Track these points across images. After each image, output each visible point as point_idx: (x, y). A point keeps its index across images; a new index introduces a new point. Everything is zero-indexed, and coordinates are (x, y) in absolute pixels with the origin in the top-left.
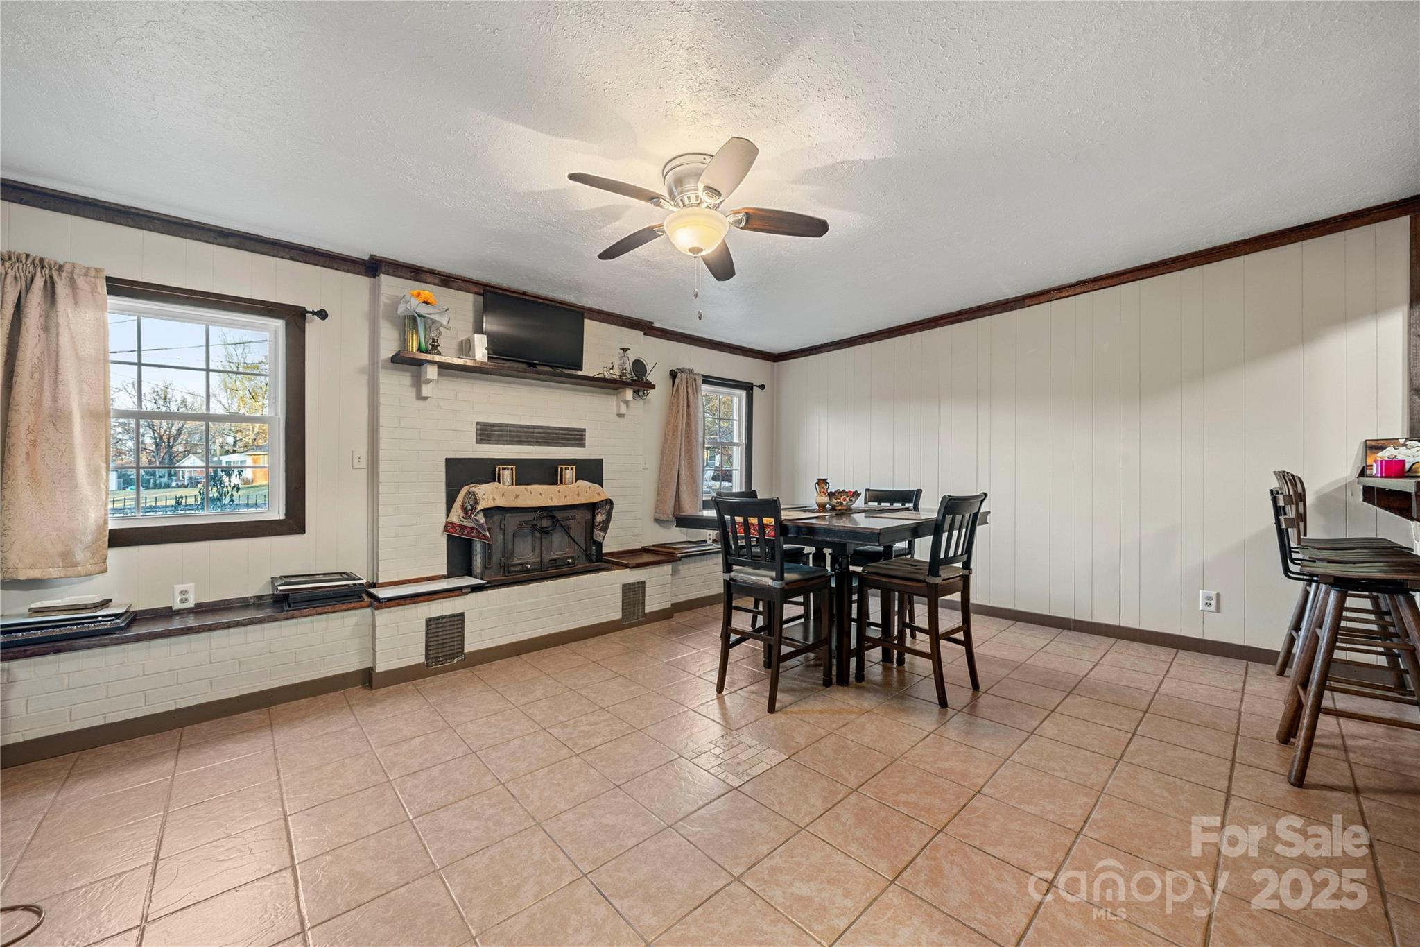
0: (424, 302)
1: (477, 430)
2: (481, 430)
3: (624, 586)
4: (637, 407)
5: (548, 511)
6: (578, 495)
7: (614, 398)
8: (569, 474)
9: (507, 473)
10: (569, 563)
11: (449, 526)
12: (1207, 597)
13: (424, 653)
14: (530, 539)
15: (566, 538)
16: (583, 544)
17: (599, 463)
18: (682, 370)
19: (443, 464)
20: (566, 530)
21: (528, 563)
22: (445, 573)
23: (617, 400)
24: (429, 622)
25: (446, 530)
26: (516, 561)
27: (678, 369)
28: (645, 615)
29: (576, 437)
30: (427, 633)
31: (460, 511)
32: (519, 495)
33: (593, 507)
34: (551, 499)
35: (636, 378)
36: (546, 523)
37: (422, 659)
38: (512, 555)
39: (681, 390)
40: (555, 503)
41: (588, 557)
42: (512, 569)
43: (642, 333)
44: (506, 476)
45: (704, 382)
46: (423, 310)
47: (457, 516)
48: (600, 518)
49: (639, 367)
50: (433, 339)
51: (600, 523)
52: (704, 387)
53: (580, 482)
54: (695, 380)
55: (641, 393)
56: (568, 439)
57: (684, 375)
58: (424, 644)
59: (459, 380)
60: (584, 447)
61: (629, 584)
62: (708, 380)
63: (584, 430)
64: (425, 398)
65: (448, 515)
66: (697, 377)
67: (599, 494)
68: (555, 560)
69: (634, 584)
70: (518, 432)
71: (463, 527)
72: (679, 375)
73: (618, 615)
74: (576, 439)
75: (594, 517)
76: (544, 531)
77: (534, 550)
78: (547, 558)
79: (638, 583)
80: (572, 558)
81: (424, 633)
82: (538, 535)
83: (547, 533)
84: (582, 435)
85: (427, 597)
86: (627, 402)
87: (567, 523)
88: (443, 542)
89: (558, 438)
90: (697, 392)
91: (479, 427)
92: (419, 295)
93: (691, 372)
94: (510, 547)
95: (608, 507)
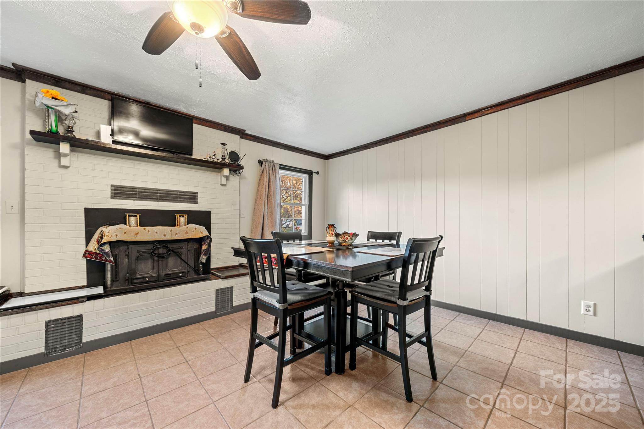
0: (53, 98)
1: (111, 190)
2: (114, 190)
3: (217, 290)
4: (234, 179)
5: (165, 243)
6: (187, 233)
7: (219, 174)
8: (183, 220)
10: (181, 276)
11: (87, 254)
12: (587, 305)
13: (44, 345)
14: (150, 263)
15: (179, 260)
16: (192, 263)
17: (208, 214)
18: (266, 161)
19: (83, 211)
20: (179, 255)
21: (147, 277)
22: (85, 284)
23: (221, 176)
24: (48, 324)
25: (84, 256)
26: (138, 276)
27: (264, 160)
28: (232, 307)
29: (192, 197)
30: (46, 331)
31: (96, 243)
32: (138, 233)
33: (200, 241)
34: (165, 235)
35: (232, 162)
36: (161, 251)
37: (42, 350)
38: (135, 272)
39: (265, 172)
40: (168, 238)
41: (197, 272)
42: (135, 281)
43: (239, 136)
44: (133, 220)
45: (281, 168)
46: (51, 103)
47: (93, 246)
48: (204, 247)
49: (234, 156)
50: (69, 127)
51: (204, 250)
52: (281, 172)
53: (191, 225)
54: (275, 167)
55: (237, 172)
56: (184, 198)
57: (267, 164)
58: (44, 339)
59: (96, 156)
60: (197, 203)
61: (221, 289)
62: (283, 167)
63: (197, 193)
64: (66, 167)
65: (87, 246)
66: (276, 165)
67: (202, 233)
68: (170, 274)
69: (225, 289)
70: (145, 192)
71: (96, 254)
72: (264, 163)
73: (213, 309)
74: (191, 199)
75: (201, 248)
76: (160, 256)
77: (153, 268)
78: (163, 273)
79: (228, 288)
80: (182, 273)
81: (44, 331)
82: (156, 258)
83: (163, 257)
84: (195, 196)
85: (45, 306)
86: (227, 178)
87: (179, 251)
88: (83, 263)
89: (177, 198)
90: (275, 174)
91: (113, 188)
92: (48, 92)
93: (272, 162)
94: (133, 266)
95: (208, 241)
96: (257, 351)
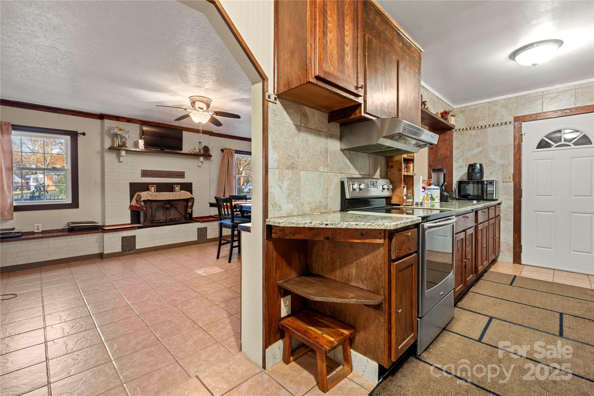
0: (120, 130)
1: (141, 172)
2: (143, 172)
3: (198, 229)
4: (206, 163)
5: (169, 201)
6: (181, 196)
7: (197, 160)
8: (177, 188)
9: (153, 188)
10: (177, 220)
11: (131, 207)
13: (121, 248)
14: (162, 211)
15: (176, 211)
16: (183, 214)
17: (191, 184)
18: (226, 149)
19: (129, 184)
20: (176, 208)
21: (161, 220)
22: (130, 223)
23: (198, 161)
24: (123, 238)
25: (130, 208)
26: (156, 219)
27: (224, 149)
28: (207, 239)
29: (181, 175)
30: (122, 242)
31: (135, 201)
32: (157, 196)
33: (187, 200)
34: (170, 197)
35: (205, 153)
36: (168, 206)
37: (120, 250)
38: (155, 217)
39: (225, 156)
40: (171, 198)
41: (186, 218)
42: (155, 222)
43: (208, 135)
44: (153, 189)
45: (236, 153)
46: (119, 132)
47: (134, 203)
48: (190, 204)
49: (206, 149)
50: (124, 142)
51: (190, 206)
52: (236, 155)
53: (182, 191)
54: (232, 152)
55: (208, 158)
56: (178, 176)
57: (227, 151)
58: (121, 245)
59: (134, 155)
60: (184, 178)
61: (200, 228)
62: (237, 152)
63: (184, 172)
64: (122, 162)
65: (131, 202)
66: (232, 151)
67: (189, 196)
68: (172, 219)
69: (202, 228)
70: (157, 173)
71: (136, 207)
72: (225, 151)
73: (196, 239)
74: (180, 176)
75: (188, 204)
76: (167, 209)
77: (163, 215)
78: (168, 218)
79: (204, 228)
80: (178, 218)
81: (121, 242)
82: (165, 210)
83: (168, 209)
84: (183, 174)
85: (122, 230)
86: (202, 162)
87: (176, 206)
88: (129, 212)
89: (173, 175)
90: (232, 157)
91: (142, 171)
92: (118, 127)
93: (230, 149)
94: (154, 214)
95: (192, 200)
96: (222, 247)
